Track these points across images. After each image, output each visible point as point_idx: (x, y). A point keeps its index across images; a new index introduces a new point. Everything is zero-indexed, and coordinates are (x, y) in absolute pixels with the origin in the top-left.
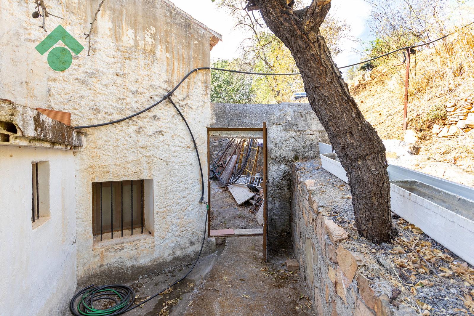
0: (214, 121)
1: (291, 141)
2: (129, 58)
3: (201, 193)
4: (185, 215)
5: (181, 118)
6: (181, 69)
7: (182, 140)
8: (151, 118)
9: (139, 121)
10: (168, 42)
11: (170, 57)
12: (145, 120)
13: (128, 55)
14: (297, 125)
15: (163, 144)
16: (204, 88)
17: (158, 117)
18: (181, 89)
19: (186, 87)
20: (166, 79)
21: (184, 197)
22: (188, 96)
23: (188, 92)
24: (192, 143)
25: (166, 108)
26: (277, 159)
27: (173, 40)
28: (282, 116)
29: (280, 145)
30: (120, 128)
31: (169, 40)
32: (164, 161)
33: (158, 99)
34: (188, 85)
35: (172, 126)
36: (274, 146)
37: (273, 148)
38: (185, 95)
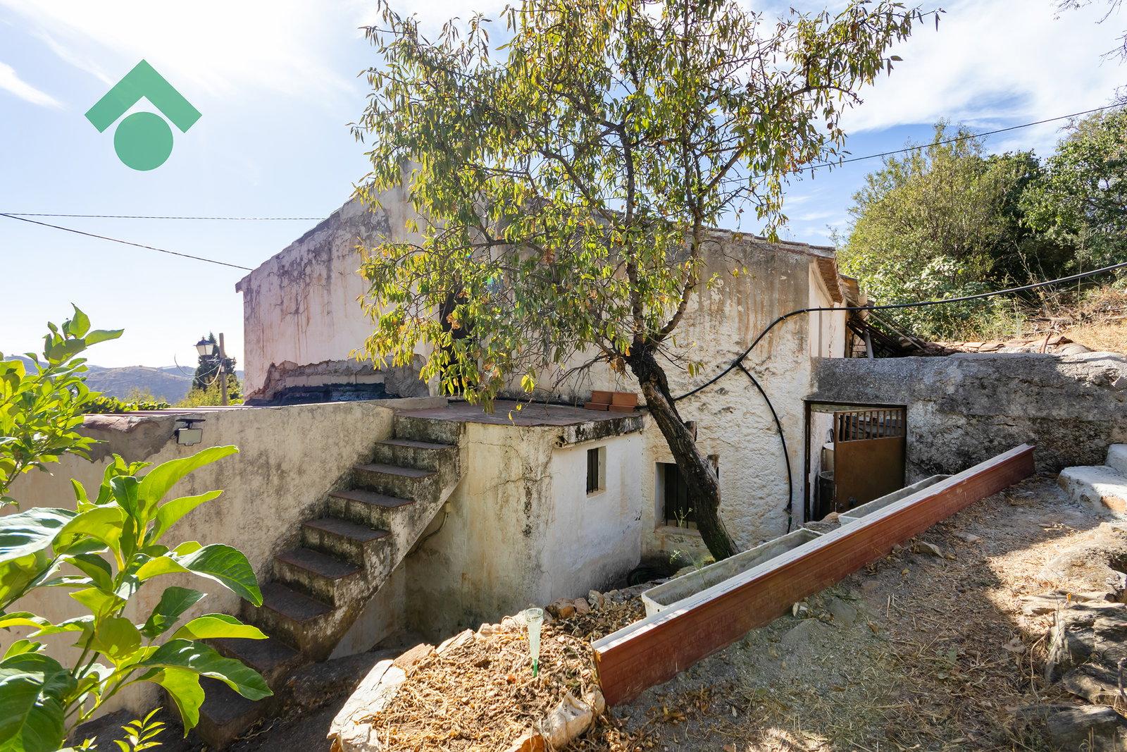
0: (815, 390)
1: (955, 435)
2: (693, 325)
3: (788, 497)
4: (762, 523)
5: (757, 390)
6: (759, 322)
7: (759, 420)
8: (717, 392)
9: (703, 396)
10: (739, 292)
11: (743, 310)
12: (709, 395)
13: (692, 321)
14: (968, 403)
15: (731, 424)
16: (796, 342)
17: (726, 389)
18: (759, 349)
19: (766, 345)
20: (737, 340)
21: (761, 498)
22: (769, 358)
23: (769, 352)
24: (775, 423)
25: (737, 377)
26: (923, 466)
27: (748, 286)
28: (938, 384)
29: (929, 440)
30: (682, 406)
31: (742, 289)
32: (733, 446)
33: (726, 367)
34: (770, 342)
35: (744, 400)
36: (917, 441)
37: (915, 444)
38: (765, 355)
